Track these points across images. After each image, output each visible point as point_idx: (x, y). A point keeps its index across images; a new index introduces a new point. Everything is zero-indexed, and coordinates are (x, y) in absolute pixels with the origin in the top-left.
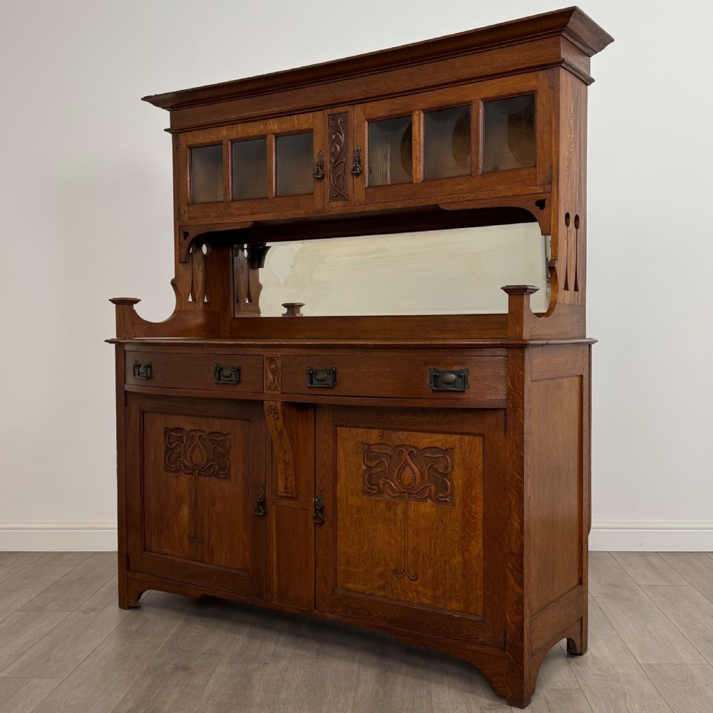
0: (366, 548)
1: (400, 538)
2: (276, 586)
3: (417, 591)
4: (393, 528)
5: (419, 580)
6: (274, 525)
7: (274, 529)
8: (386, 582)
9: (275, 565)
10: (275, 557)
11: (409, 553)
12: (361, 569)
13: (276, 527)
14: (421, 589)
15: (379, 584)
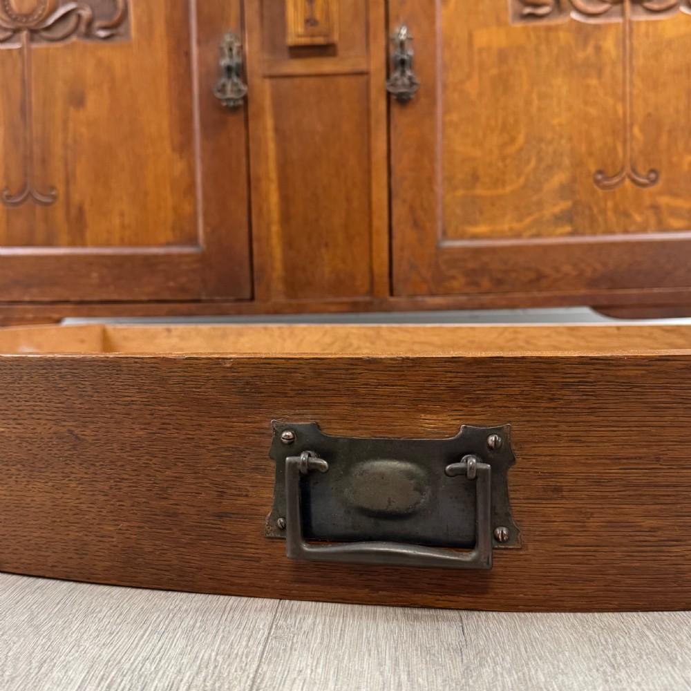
0: (521, 139)
1: (611, 101)
2: (278, 265)
3: (655, 208)
4: (593, 82)
5: (660, 184)
6: (269, 122)
7: (270, 134)
8: (575, 204)
9: (275, 215)
10: (274, 198)
11: (636, 130)
12: (508, 189)
13: (277, 130)
14: (664, 200)
15: (557, 210)
